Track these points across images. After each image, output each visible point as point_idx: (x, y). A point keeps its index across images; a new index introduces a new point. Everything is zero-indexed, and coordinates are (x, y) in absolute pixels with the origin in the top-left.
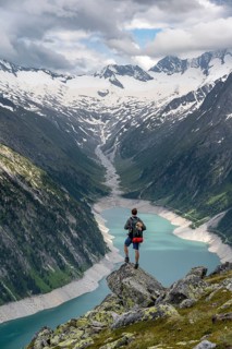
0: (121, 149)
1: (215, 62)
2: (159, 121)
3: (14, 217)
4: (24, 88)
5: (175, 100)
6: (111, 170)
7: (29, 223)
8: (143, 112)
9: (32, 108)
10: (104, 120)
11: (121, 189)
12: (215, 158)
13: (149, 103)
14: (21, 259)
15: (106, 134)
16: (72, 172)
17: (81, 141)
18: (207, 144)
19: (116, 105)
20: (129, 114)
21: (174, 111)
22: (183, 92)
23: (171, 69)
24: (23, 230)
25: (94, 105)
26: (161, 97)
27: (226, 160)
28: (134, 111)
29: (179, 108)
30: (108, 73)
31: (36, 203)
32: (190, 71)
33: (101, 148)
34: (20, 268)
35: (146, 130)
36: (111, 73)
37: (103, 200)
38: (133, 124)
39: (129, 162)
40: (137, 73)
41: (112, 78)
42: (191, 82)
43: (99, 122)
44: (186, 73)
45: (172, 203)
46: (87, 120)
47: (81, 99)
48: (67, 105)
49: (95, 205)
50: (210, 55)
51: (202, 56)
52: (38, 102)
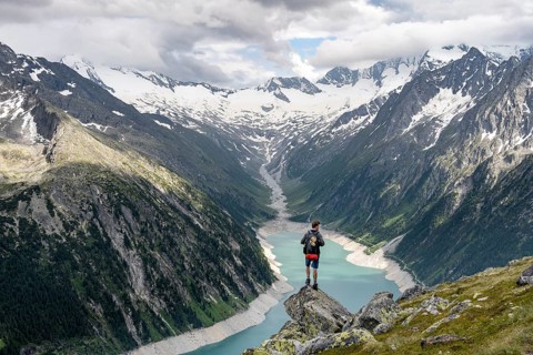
0: (288, 168)
1: (388, 72)
2: (329, 138)
3: (173, 244)
4: (181, 104)
5: (346, 114)
6: (277, 191)
7: (189, 250)
8: (311, 128)
9: (191, 125)
10: (268, 137)
11: (288, 212)
12: (391, 176)
13: (318, 117)
14: (180, 289)
15: (271, 152)
16: (234, 194)
17: (244, 160)
18: (382, 161)
19: (281, 120)
20: (296, 130)
21: (345, 126)
22: (355, 106)
23: (341, 81)
24: (183, 258)
25: (258, 121)
26: (331, 111)
27: (403, 178)
28: (301, 126)
29: (350, 123)
30: (272, 86)
31: (196, 228)
32: (362, 83)
33: (266, 167)
34: (179, 299)
35: (314, 147)
36: (276, 86)
37: (269, 223)
38: (300, 141)
39: (296, 182)
40: (303, 86)
41: (277, 92)
42: (362, 94)
43: (264, 139)
44: (357, 83)
45: (344, 227)
46: (251, 138)
47: (243, 114)
48: (228, 122)
49: (260, 229)
50: (383, 65)
51: (375, 66)
52: (198, 118)
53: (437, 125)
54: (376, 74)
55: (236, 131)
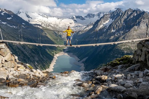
0: (73, 39)
2: (83, 31)
9: (50, 27)
13: (83, 26)
19: (74, 26)
20: (77, 29)
23: (90, 17)
29: (89, 27)
32: (95, 17)
40: (81, 18)
41: (74, 19)
45: (78, 54)
47: (65, 25)
48: (61, 26)
49: (57, 54)
50: (101, 13)
51: (99, 13)
52: (53, 25)
53: (105, 28)
54: (99, 15)
55: (62, 29)
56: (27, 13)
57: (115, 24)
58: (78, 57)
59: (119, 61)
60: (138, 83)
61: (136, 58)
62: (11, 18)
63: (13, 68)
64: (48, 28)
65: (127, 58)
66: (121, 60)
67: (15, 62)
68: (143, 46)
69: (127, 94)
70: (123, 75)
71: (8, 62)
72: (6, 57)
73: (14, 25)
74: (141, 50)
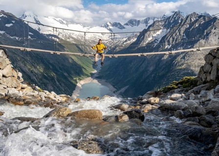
1: (151, 21)
2: (121, 46)
8: (118, 42)
9: (71, 39)
19: (108, 39)
20: (112, 43)
21: (129, 42)
23: (133, 24)
28: (115, 41)
29: (131, 41)
30: (106, 26)
32: (141, 25)
36: (108, 26)
40: (119, 26)
41: (108, 28)
44: (139, 25)
45: (113, 81)
47: (94, 36)
48: (87, 39)
49: (82, 81)
50: (149, 18)
51: (146, 19)
52: (75, 37)
53: (156, 42)
54: (146, 22)
55: (90, 42)
56: (36, 17)
57: (171, 37)
58: (114, 86)
59: (177, 85)
60: (206, 101)
61: (203, 76)
62: (11, 24)
63: (15, 88)
64: (68, 40)
65: (189, 79)
66: (179, 83)
67: (18, 80)
68: (215, 57)
69: (190, 112)
70: (183, 94)
71: (7, 79)
72: (5, 70)
73: (15, 35)
74: (211, 65)
